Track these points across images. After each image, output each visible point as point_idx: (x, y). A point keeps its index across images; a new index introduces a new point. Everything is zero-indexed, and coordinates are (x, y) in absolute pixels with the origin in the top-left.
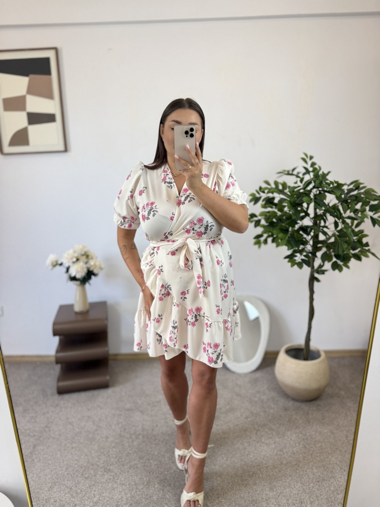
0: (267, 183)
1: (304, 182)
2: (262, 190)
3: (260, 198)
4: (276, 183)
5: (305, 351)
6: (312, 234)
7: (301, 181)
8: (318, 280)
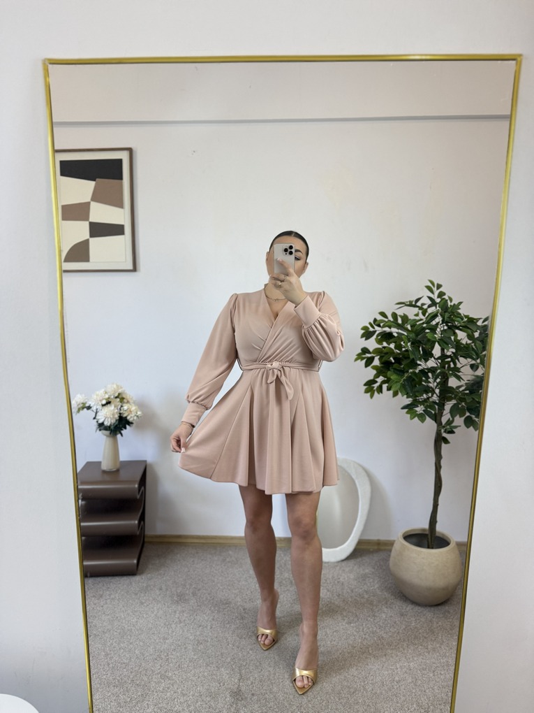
0: (383, 314)
1: (427, 314)
2: (377, 323)
3: (375, 331)
4: (395, 315)
5: (429, 537)
6: (438, 380)
7: (424, 314)
8: (446, 441)
